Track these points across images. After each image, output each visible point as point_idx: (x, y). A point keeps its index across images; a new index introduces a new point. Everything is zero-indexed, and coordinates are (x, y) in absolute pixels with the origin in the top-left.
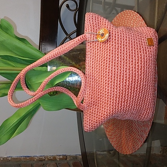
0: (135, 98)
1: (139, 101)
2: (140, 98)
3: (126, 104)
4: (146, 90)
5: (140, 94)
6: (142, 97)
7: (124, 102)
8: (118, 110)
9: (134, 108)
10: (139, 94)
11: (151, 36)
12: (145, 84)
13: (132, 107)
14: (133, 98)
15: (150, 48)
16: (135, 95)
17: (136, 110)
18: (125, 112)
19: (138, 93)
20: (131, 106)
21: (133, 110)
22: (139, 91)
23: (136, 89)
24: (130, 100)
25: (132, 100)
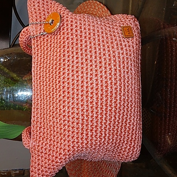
0: (108, 122)
1: (116, 128)
2: (117, 123)
3: (94, 134)
4: (125, 110)
5: (117, 117)
6: (120, 121)
7: (91, 130)
8: (82, 145)
9: (110, 139)
10: (115, 116)
11: (129, 23)
12: (124, 99)
13: (105, 139)
14: (105, 123)
15: (128, 42)
16: (108, 118)
17: (113, 144)
18: (95, 148)
19: (114, 114)
20: (104, 137)
21: (108, 143)
22: (115, 111)
23: (109, 108)
24: (101, 127)
25: (104, 126)
